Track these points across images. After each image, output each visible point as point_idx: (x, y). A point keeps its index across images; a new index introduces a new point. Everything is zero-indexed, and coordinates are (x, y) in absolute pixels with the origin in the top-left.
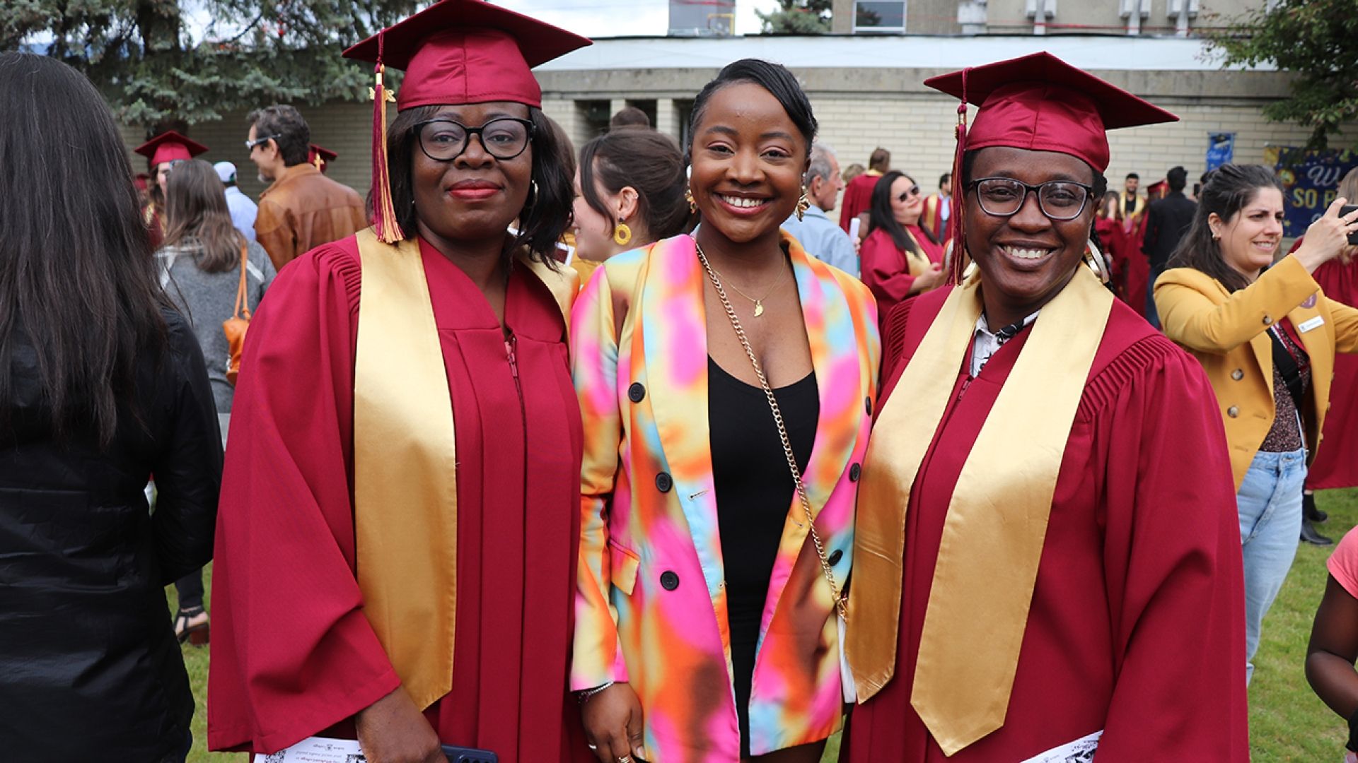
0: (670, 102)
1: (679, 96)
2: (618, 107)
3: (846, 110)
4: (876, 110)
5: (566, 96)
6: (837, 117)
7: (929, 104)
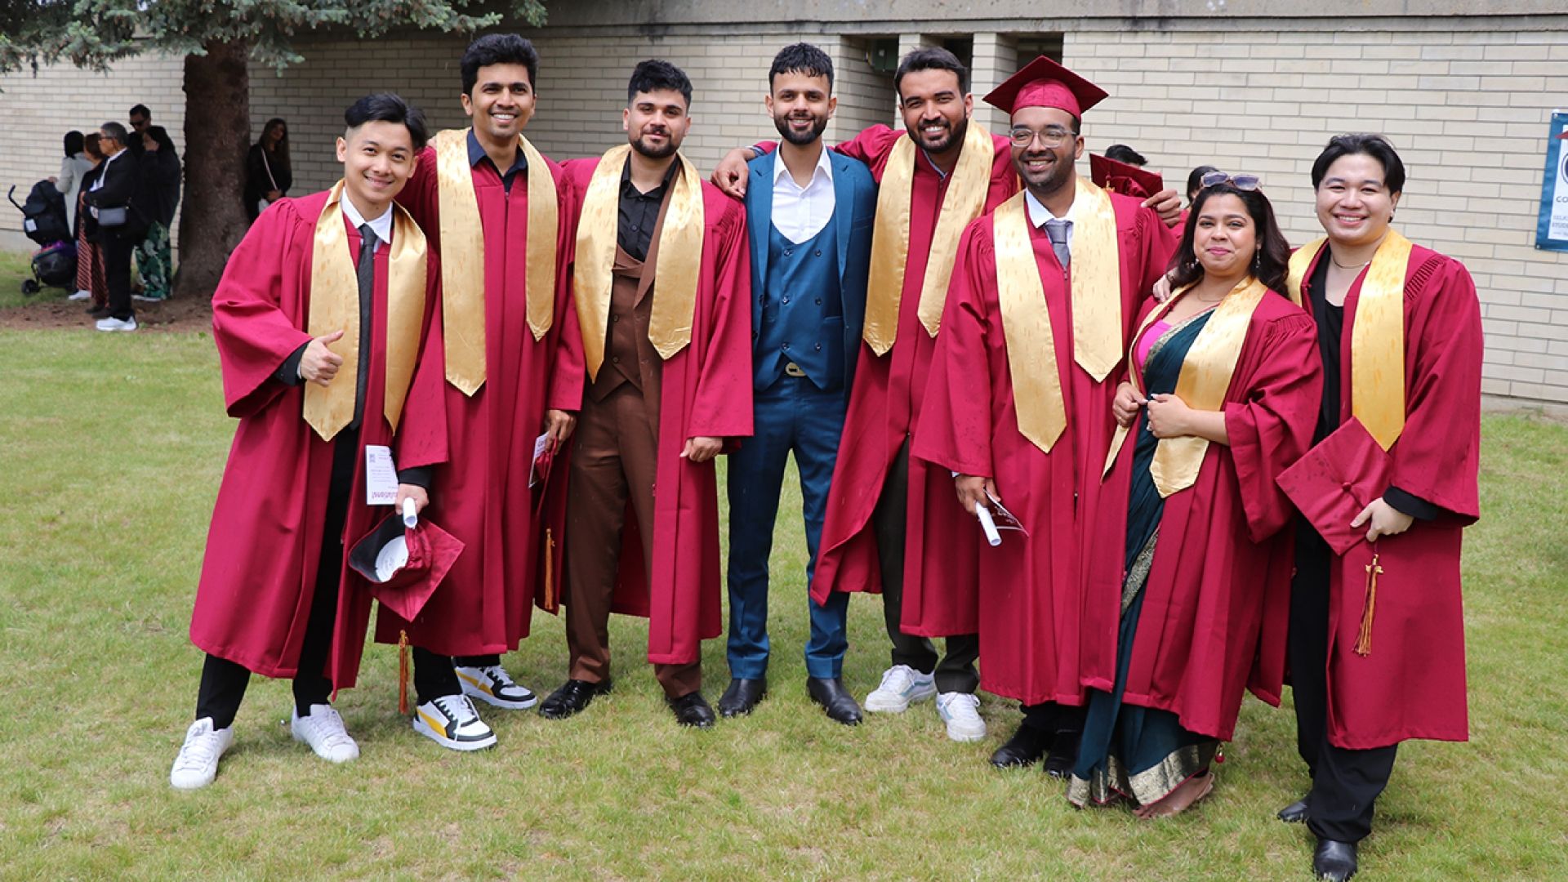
0: (993, 39)
1: (1008, 28)
2: (908, 46)
3: (1298, 52)
4: (1355, 52)
5: (828, 29)
6: (1281, 66)
7: (1458, 39)
